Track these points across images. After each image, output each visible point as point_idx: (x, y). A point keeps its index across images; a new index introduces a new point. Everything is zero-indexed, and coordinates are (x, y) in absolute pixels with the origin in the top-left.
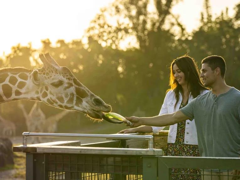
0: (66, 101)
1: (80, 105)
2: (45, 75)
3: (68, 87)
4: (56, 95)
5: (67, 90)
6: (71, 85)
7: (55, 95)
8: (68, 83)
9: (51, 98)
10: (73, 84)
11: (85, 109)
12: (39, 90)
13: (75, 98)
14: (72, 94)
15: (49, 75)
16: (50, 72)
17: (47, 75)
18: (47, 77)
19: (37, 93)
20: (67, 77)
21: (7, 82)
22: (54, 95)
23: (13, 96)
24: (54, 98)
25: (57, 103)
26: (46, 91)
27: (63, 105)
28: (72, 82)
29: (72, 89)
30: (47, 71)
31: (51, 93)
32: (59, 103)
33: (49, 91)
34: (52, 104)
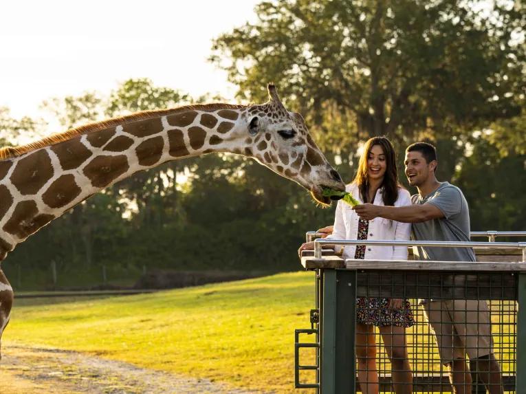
0: (290, 163)
1: (305, 175)
2: (271, 118)
3: (298, 144)
4: (280, 150)
5: (297, 147)
6: (303, 142)
7: (278, 149)
8: (300, 138)
9: (270, 152)
10: (306, 141)
11: (311, 182)
12: (253, 138)
13: (303, 163)
14: (301, 155)
15: (277, 117)
16: (280, 113)
17: (274, 117)
18: (273, 120)
19: (249, 141)
20: (301, 129)
21: (197, 122)
22: (276, 150)
23: (207, 145)
24: (276, 153)
25: (277, 162)
26: (266, 141)
27: (285, 167)
28: (305, 138)
29: (303, 149)
30: (275, 112)
31: (273, 145)
32: (280, 163)
33: (271, 141)
34: (269, 161)
